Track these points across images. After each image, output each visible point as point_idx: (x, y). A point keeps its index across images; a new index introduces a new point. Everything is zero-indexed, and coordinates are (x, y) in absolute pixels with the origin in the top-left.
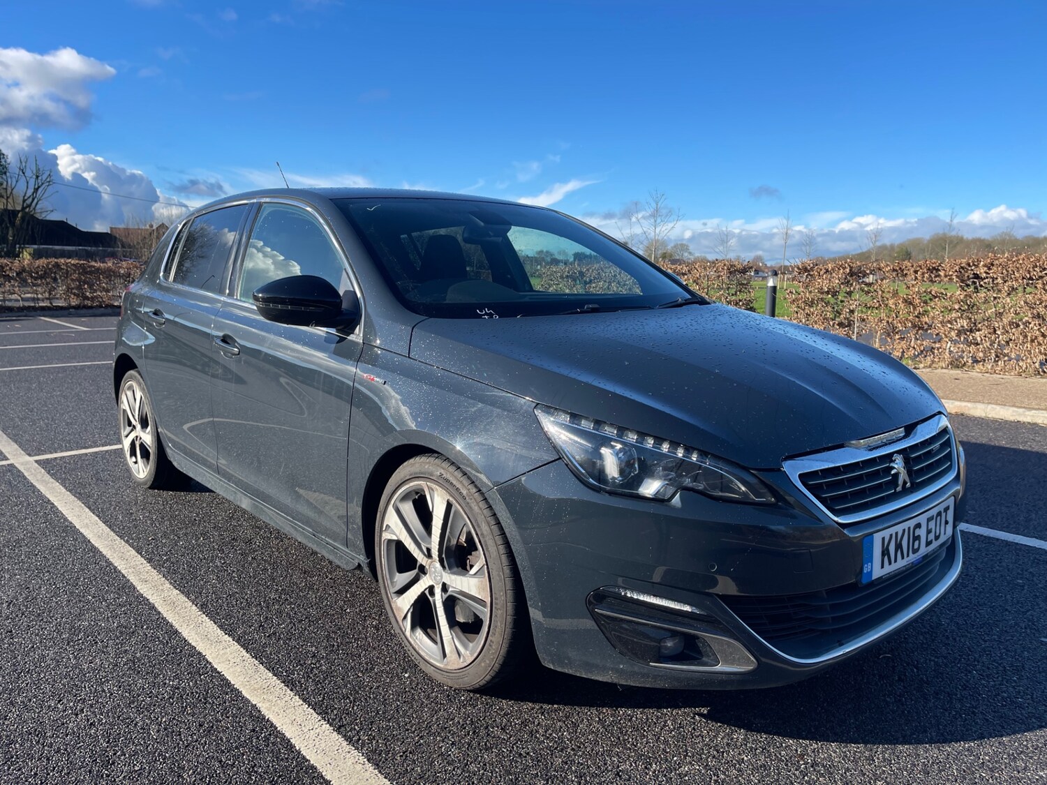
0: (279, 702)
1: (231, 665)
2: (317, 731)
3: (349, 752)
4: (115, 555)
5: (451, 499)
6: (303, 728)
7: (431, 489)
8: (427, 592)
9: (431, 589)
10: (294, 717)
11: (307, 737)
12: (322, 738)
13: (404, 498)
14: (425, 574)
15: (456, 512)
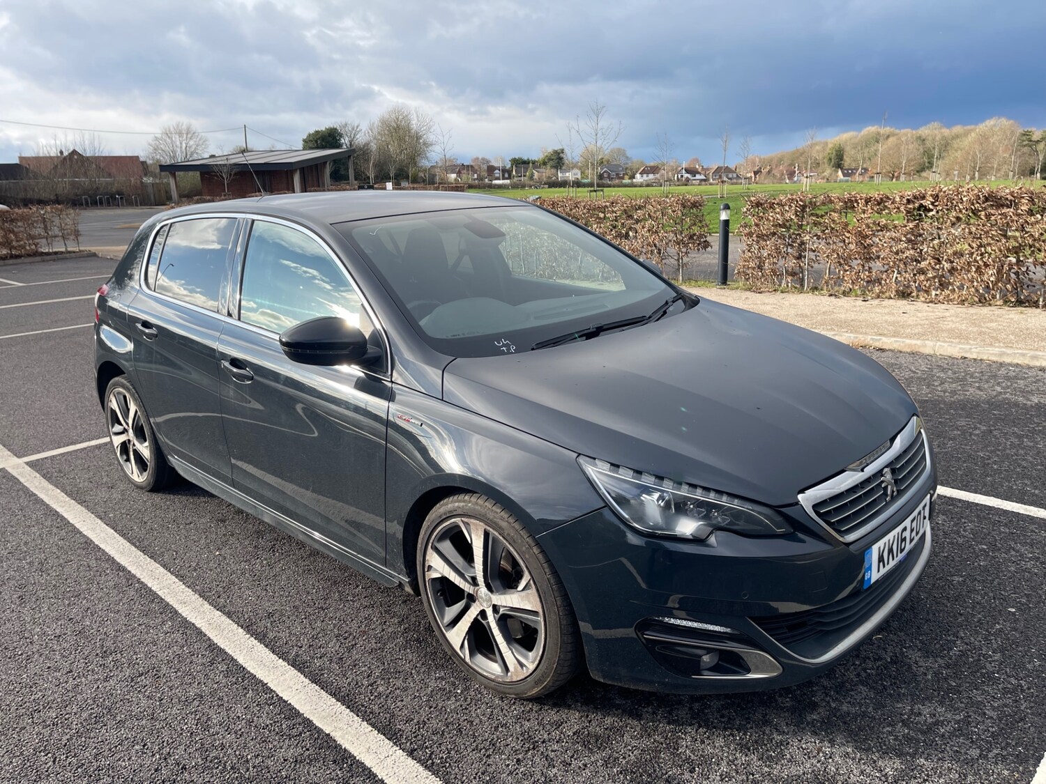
0: (349, 729)
1: (294, 692)
2: (393, 758)
3: (427, 778)
4: (145, 574)
5: (488, 528)
6: (380, 756)
7: (466, 524)
8: (479, 618)
9: (483, 613)
10: (368, 745)
11: (385, 765)
12: (400, 765)
13: (441, 538)
14: (474, 601)
15: (495, 540)
